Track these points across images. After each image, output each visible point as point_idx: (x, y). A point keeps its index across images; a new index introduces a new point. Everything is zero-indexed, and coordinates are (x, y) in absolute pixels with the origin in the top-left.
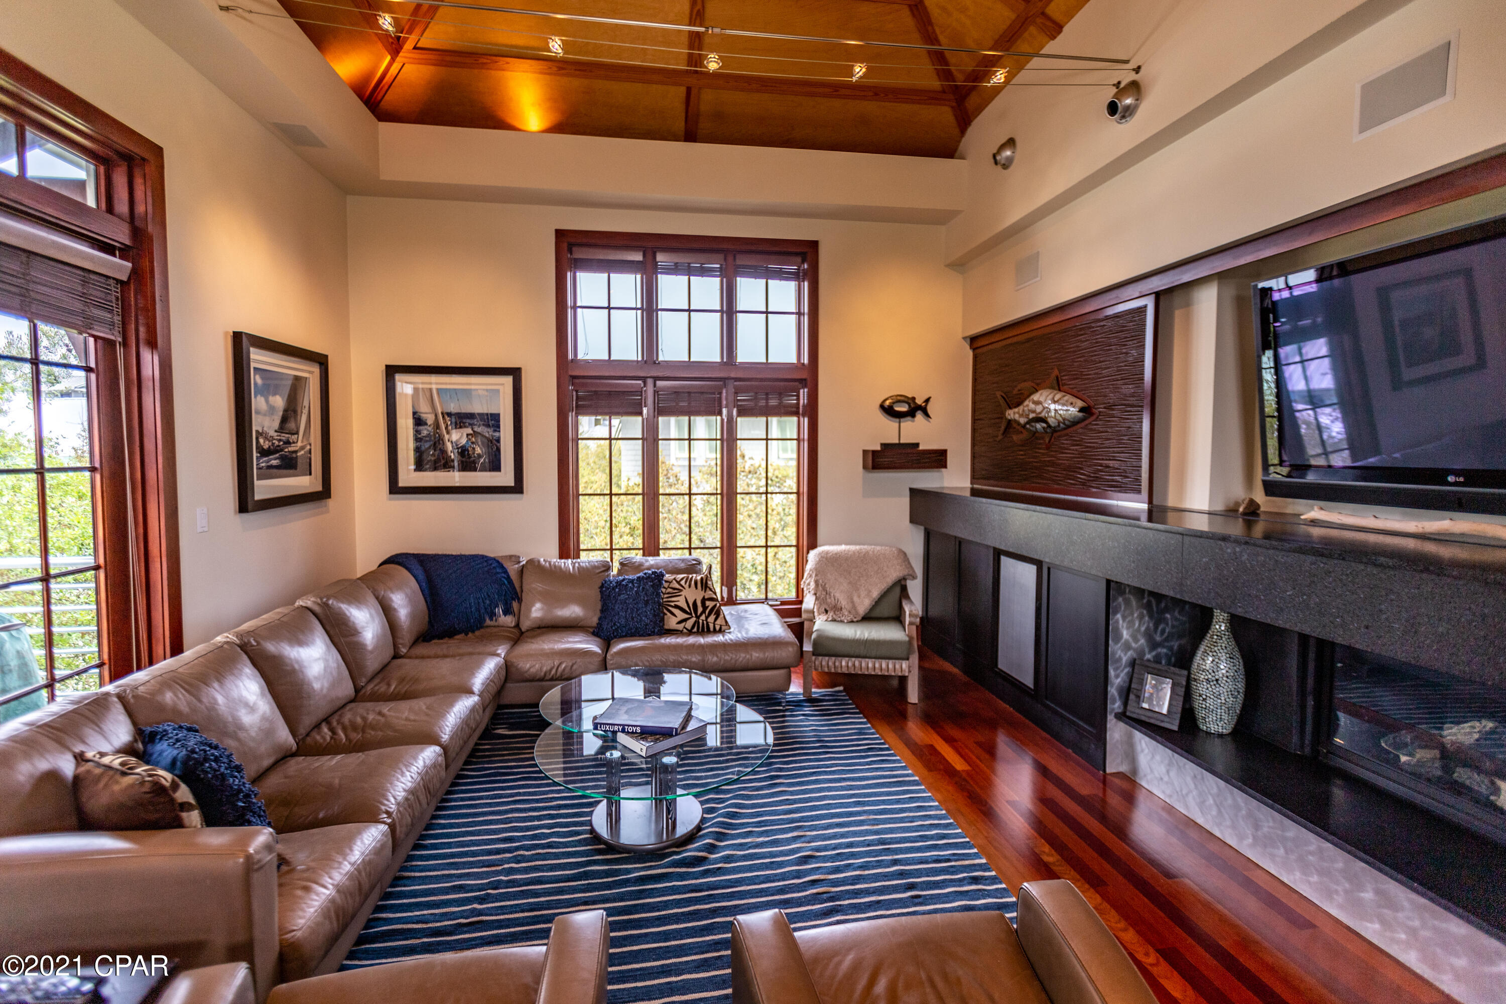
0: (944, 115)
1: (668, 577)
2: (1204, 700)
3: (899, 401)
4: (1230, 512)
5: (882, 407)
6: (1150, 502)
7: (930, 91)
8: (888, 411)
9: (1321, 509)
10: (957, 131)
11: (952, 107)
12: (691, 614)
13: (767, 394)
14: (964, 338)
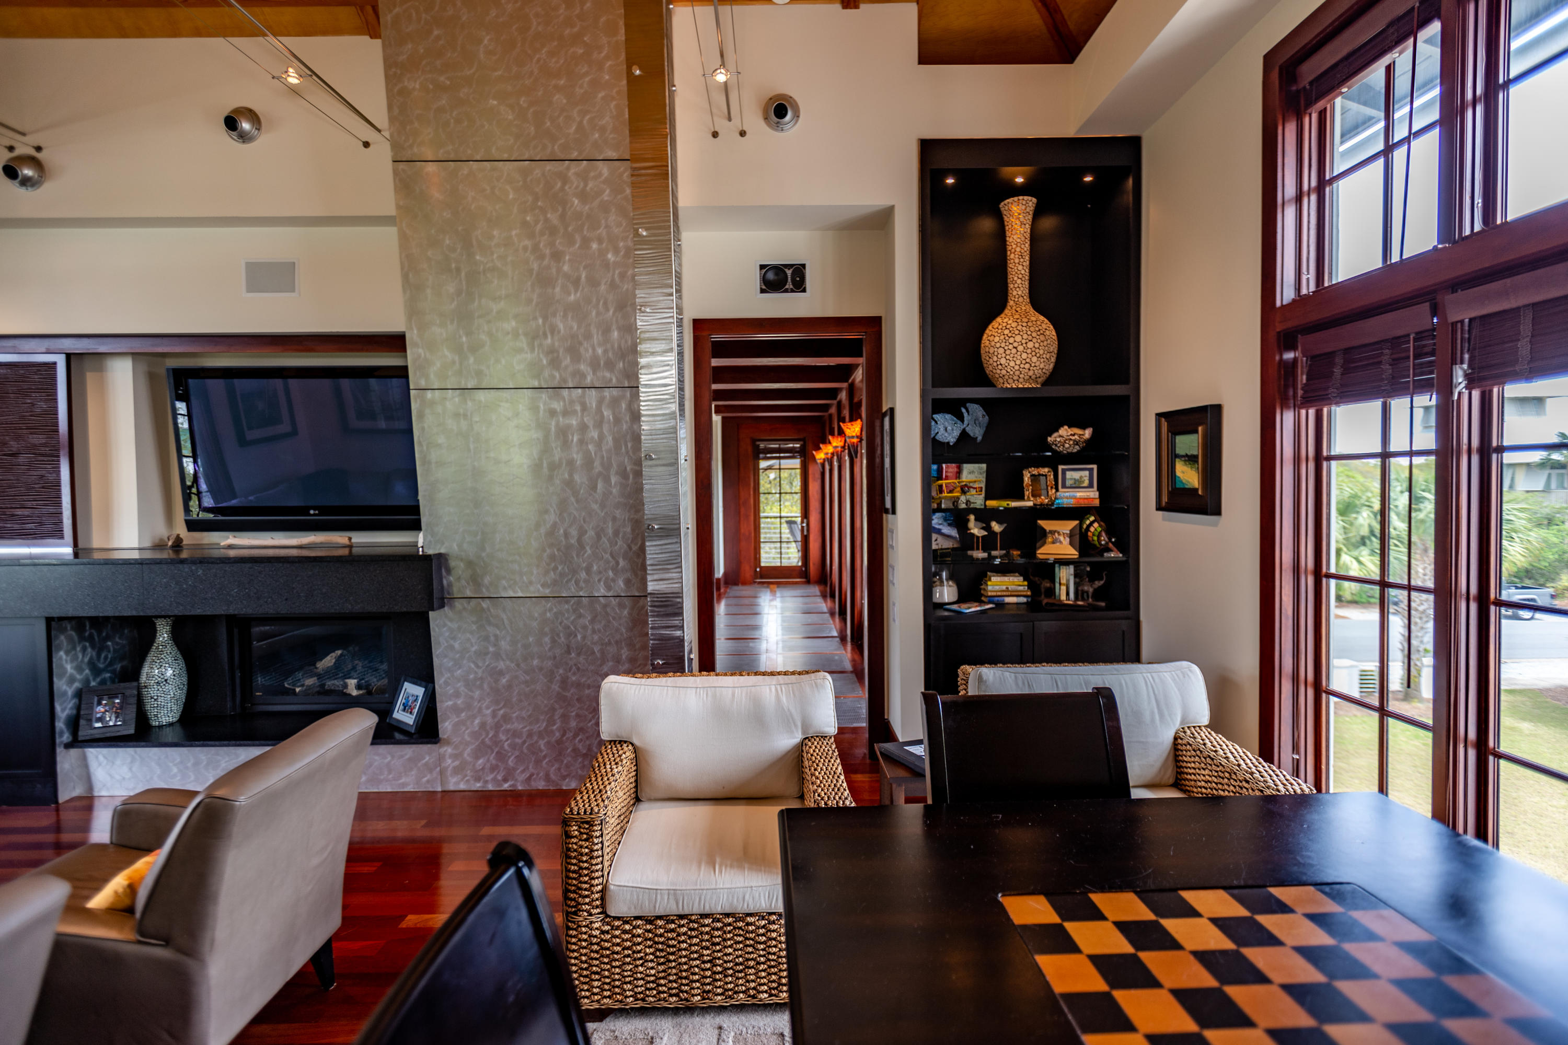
2: (155, 700)
4: (159, 546)
6: (76, 545)
9: (235, 537)
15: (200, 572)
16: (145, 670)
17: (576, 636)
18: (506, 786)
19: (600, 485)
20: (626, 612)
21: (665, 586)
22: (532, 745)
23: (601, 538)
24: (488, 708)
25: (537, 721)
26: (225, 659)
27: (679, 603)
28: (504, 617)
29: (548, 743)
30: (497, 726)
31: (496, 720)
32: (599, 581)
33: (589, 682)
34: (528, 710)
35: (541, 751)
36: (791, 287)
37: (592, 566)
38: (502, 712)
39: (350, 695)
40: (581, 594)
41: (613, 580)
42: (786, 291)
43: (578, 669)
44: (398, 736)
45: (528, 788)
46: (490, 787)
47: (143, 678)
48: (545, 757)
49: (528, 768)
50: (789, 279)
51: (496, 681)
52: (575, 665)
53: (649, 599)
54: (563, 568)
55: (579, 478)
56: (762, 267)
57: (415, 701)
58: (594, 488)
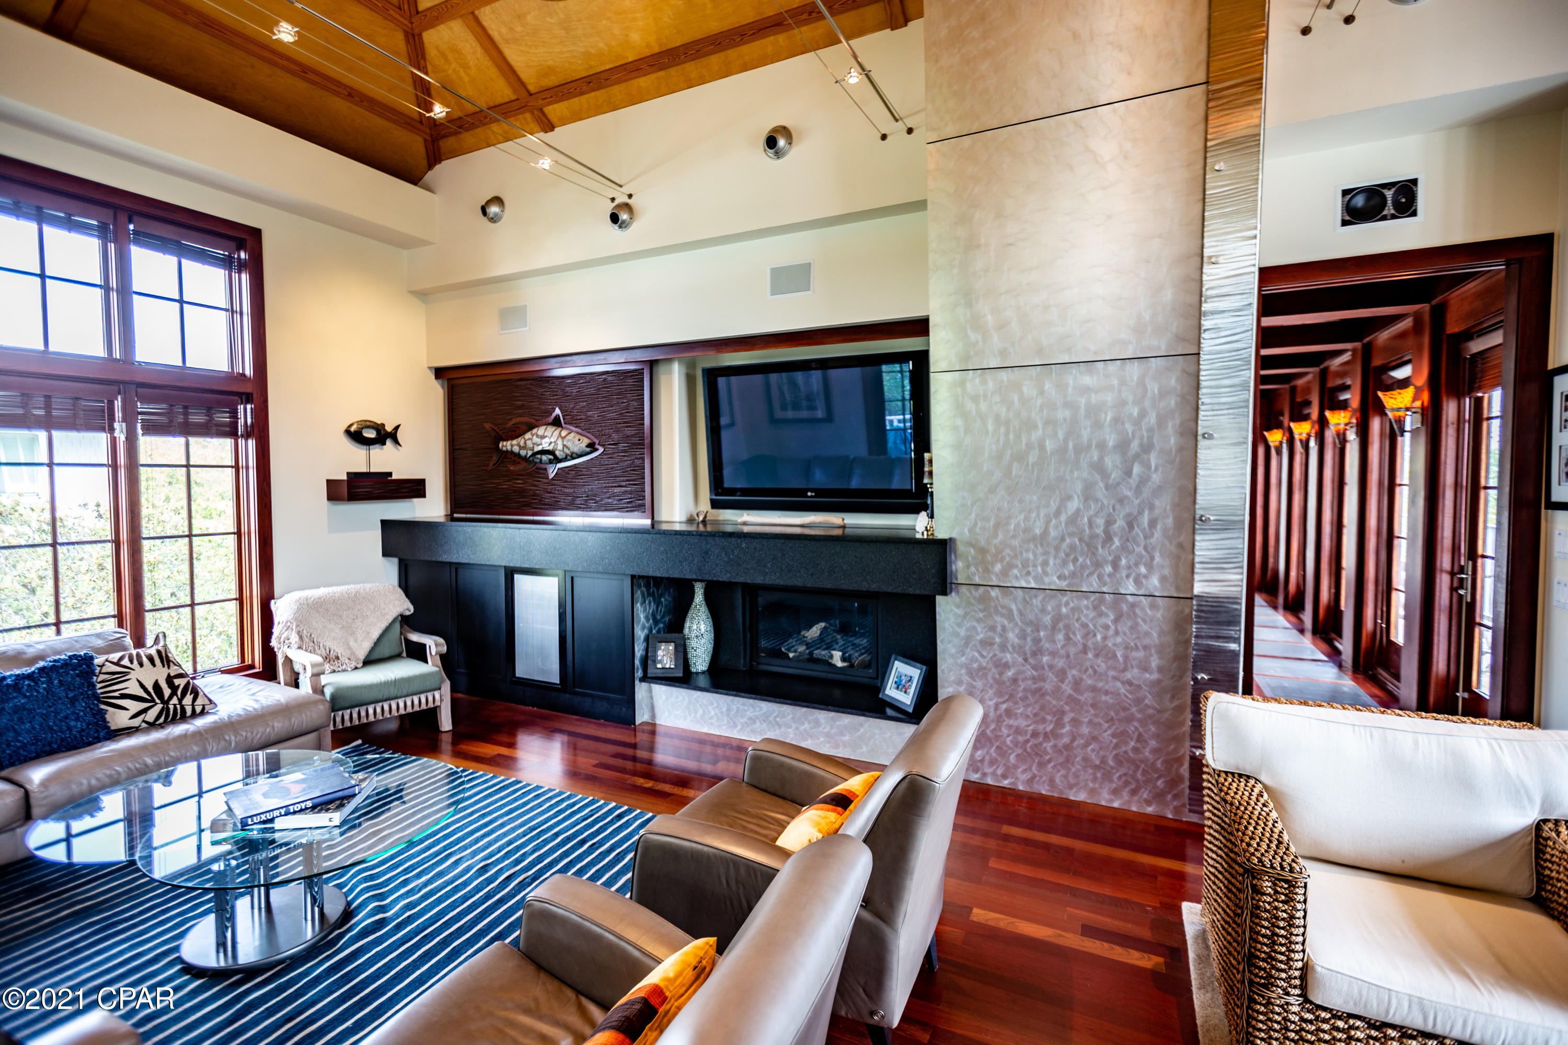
0: (416, 144)
1: (98, 661)
2: (694, 650)
3: (368, 427)
4: (692, 521)
5: (348, 432)
6: (653, 518)
7: (406, 116)
8: (355, 436)
9: (748, 514)
10: (424, 163)
11: (425, 140)
12: (153, 700)
13: (186, 407)
14: (430, 368)
15: (744, 545)
16: (687, 624)
17: (1095, 635)
18: (1005, 783)
19: (1137, 469)
20: (1159, 615)
21: (1218, 588)
22: (1036, 745)
23: (1133, 528)
24: (991, 699)
25: (1044, 720)
26: (740, 620)
27: (1236, 609)
28: (1014, 607)
29: (1055, 746)
30: (999, 720)
31: (998, 712)
32: (1128, 576)
33: (1107, 687)
34: (1034, 708)
35: (1046, 753)
36: (1393, 212)
37: (1120, 559)
38: (1004, 706)
39: (834, 665)
40: (1105, 589)
41: (1146, 577)
42: (1384, 218)
43: (1095, 672)
44: (889, 712)
45: (1028, 789)
46: (990, 781)
47: (686, 631)
48: (1050, 761)
49: (1030, 769)
50: (1389, 202)
51: (1001, 674)
52: (1092, 667)
53: (1194, 602)
54: (1085, 560)
55: (1111, 462)
56: (1345, 192)
57: (909, 681)
58: (1129, 473)
